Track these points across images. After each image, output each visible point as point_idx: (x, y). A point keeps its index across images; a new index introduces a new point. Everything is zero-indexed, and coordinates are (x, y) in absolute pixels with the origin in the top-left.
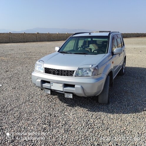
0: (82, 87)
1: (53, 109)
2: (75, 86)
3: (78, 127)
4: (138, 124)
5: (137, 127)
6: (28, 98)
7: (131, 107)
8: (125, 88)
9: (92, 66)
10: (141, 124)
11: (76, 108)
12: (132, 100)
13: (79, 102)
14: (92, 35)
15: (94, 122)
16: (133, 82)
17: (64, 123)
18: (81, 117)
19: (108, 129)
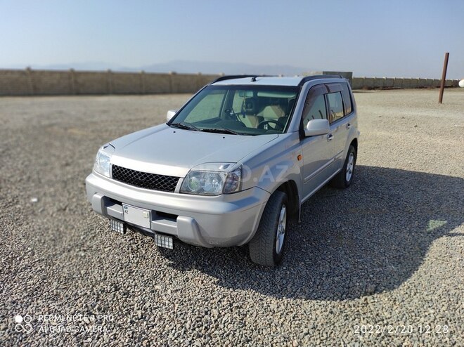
0: (194, 221)
1: (131, 272)
2: (178, 218)
3: (172, 330)
4: (337, 333)
5: (332, 341)
6: (82, 238)
7: (336, 279)
8: (338, 225)
9: (226, 167)
10: (345, 335)
11: (190, 274)
12: (347, 260)
13: (205, 256)
14: (261, 82)
15: (219, 317)
16: (367, 210)
17: (140, 316)
18: (190, 300)
19: (248, 341)
